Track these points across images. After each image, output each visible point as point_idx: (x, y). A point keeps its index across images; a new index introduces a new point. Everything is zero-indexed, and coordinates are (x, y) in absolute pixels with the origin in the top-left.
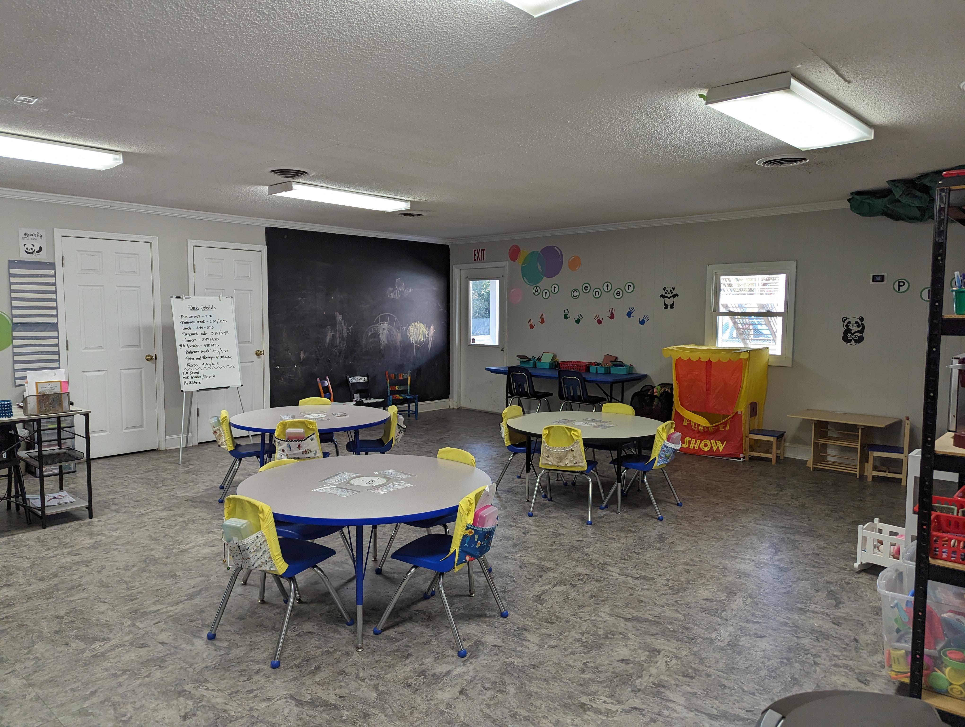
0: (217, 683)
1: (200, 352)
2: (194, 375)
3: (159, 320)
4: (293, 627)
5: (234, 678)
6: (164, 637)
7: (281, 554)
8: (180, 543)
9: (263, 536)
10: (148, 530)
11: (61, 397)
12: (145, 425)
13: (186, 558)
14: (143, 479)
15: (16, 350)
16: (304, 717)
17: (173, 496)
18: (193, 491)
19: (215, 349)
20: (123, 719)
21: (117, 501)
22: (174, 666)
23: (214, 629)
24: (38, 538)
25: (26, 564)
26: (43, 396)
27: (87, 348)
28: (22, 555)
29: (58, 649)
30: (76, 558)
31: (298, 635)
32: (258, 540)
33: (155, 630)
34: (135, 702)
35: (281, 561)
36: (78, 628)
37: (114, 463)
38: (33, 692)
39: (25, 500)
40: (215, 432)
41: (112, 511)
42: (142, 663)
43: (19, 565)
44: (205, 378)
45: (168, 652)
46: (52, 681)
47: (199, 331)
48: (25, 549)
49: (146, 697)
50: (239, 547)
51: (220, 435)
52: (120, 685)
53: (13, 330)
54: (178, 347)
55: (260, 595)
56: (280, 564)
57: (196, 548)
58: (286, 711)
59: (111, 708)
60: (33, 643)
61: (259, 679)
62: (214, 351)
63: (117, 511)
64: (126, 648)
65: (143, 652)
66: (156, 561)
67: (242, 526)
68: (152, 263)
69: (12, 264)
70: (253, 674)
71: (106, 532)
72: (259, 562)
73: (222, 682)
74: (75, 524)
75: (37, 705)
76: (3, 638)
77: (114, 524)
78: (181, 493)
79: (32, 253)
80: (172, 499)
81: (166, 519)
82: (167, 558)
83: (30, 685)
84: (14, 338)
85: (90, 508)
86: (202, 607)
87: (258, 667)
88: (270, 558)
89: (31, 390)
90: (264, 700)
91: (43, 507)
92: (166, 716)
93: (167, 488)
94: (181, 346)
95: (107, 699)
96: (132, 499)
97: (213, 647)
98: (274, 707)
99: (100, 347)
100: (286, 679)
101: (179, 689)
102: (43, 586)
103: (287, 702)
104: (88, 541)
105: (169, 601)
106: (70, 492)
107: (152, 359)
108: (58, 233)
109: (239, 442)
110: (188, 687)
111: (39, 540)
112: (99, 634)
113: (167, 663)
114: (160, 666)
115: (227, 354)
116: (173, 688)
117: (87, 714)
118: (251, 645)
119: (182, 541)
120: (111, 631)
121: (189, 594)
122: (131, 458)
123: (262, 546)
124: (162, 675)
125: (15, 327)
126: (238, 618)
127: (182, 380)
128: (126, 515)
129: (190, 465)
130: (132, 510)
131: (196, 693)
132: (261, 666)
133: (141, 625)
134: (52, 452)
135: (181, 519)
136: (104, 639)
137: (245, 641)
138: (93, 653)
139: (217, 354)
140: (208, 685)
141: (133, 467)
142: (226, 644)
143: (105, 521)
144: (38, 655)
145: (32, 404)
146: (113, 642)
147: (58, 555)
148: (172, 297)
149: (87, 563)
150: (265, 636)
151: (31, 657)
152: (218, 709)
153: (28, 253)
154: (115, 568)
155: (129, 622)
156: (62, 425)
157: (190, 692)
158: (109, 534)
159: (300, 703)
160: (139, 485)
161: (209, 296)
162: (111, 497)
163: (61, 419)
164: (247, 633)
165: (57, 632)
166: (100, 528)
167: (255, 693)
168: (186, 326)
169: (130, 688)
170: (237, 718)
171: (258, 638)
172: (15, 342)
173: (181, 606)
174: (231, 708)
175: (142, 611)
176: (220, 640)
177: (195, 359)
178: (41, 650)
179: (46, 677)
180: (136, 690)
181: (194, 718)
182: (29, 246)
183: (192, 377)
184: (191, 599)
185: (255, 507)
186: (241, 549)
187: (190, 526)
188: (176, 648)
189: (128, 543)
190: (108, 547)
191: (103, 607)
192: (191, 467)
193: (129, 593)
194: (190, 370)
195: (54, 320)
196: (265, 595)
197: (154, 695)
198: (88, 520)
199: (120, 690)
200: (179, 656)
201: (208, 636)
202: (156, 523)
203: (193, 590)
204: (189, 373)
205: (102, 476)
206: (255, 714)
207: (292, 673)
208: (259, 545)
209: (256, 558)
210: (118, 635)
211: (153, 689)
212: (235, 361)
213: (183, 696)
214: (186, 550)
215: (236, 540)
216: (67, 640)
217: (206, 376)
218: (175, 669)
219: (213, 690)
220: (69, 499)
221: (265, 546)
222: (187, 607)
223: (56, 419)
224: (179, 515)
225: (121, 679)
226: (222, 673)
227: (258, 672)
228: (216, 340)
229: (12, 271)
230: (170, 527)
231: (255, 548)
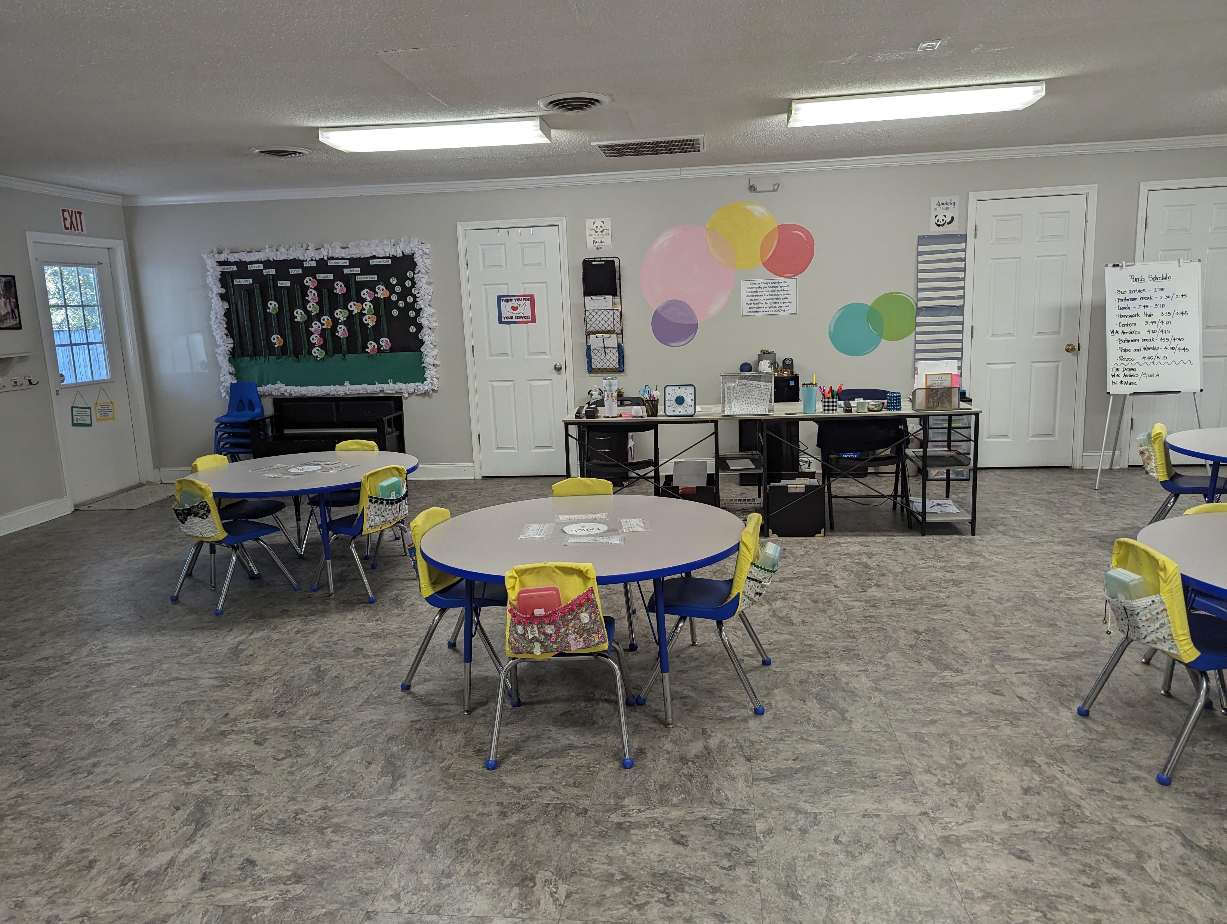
0: (1077, 769)
1: (1140, 340)
2: (1127, 373)
3: (1088, 298)
4: (1207, 742)
5: (1100, 773)
6: (1024, 691)
7: (1189, 634)
8: (1071, 588)
9: (1162, 602)
10: (1035, 563)
11: (951, 393)
12: (1057, 434)
13: (1075, 608)
14: (1043, 500)
15: (919, 337)
16: (1189, 863)
17: (1076, 528)
18: (1105, 527)
19: (1164, 336)
20: (958, 762)
21: (1007, 522)
22: (1027, 729)
23: (1088, 704)
24: (916, 545)
25: (898, 569)
26: (932, 390)
27: (994, 335)
28: (896, 558)
29: (909, 664)
30: (948, 575)
31: (1212, 756)
32: (1154, 606)
33: (1015, 680)
34: (974, 750)
35: (1187, 644)
36: (934, 650)
37: (1014, 476)
38: (878, 697)
39: (908, 502)
40: (1142, 453)
41: (998, 531)
42: (992, 711)
43: (892, 568)
44: (1144, 378)
45: (1025, 710)
46: (897, 693)
47: (1141, 312)
48: (900, 553)
49: (988, 750)
50: (1125, 609)
51: (1149, 458)
52: (962, 725)
53: (917, 315)
54: (1109, 333)
55: (1164, 684)
56: (1186, 648)
57: (1091, 600)
58: (1164, 845)
59: (948, 745)
60: (888, 650)
61: (1136, 788)
62: (1162, 339)
63: (1003, 533)
64: (978, 688)
65: (996, 699)
66: (1036, 602)
67: (1132, 581)
68: (1086, 221)
69: (922, 240)
70: (1129, 779)
71: (986, 555)
72: (1153, 636)
73: (1084, 771)
74: (955, 537)
75: (880, 712)
76: (863, 636)
77: (997, 547)
78: (1088, 527)
79: (943, 225)
80: (1075, 532)
81: (1060, 555)
82: (1050, 601)
83: (877, 690)
84: (918, 324)
85: (973, 522)
86: (1080, 673)
87: (1137, 773)
88: (1171, 635)
89: (920, 383)
90: (1135, 817)
91: (924, 513)
92: (1004, 780)
93: (1071, 517)
94: (1112, 332)
95: (945, 734)
96: (1024, 522)
97: (1083, 726)
98: (1148, 832)
99: (1010, 335)
100: (1176, 805)
101: (1028, 756)
102: (909, 595)
103: (1168, 833)
104: (965, 560)
105: (1040, 653)
106: (955, 502)
107: (1073, 349)
108: (973, 197)
109: (1179, 471)
110: (1040, 760)
111: (916, 547)
112: (953, 663)
113: (1020, 723)
114: (1011, 723)
115: (1181, 345)
116: (1021, 753)
117: (922, 741)
118: (1136, 743)
119: (1074, 586)
120: (966, 663)
121: (1067, 653)
122: (1036, 473)
123: (1159, 616)
124: (1011, 733)
125: (920, 311)
126: (1126, 703)
127: (1110, 379)
128: (1012, 539)
129: (1109, 492)
130: (1022, 535)
131: (1047, 770)
132: (1143, 774)
133: (1001, 670)
134: (940, 453)
135: (1080, 560)
136: (957, 671)
137: (1128, 735)
138: (942, 681)
139: (1166, 344)
140: (1065, 767)
141: (1035, 484)
142: (1101, 729)
143: (988, 542)
144: (890, 663)
145: (921, 397)
146: (966, 677)
147: (930, 567)
148: (1107, 265)
149: (958, 583)
150: (1158, 738)
151: (884, 663)
152: (1069, 800)
153: (939, 225)
154: (986, 597)
155: (988, 661)
156: (953, 425)
157: (1040, 766)
158: (990, 558)
159: (1188, 843)
160: (1037, 507)
161: (1165, 260)
162: (1001, 515)
163: (953, 417)
164: (1133, 726)
165: (912, 646)
166: (980, 548)
167: (1125, 803)
168: (1124, 304)
169: (972, 732)
170: (1091, 822)
171: (1148, 738)
172: (919, 329)
173: (1053, 663)
174: (1087, 806)
175: (1006, 654)
176: (1094, 721)
177: (1132, 350)
178: (894, 660)
179: (892, 688)
180: (979, 737)
181: (1038, 797)
182: (940, 217)
183: (1125, 376)
184: (1068, 660)
185: (1153, 560)
186: (1128, 613)
187: (1090, 571)
188: (1036, 709)
189: (1008, 572)
190: (984, 571)
191: (964, 636)
192: (1110, 495)
193: (996, 629)
194: (1123, 366)
195: (959, 302)
196: (1172, 686)
197: (996, 751)
198: (970, 537)
199: (962, 731)
200: (1037, 720)
201: (1078, 710)
202: (1047, 557)
203: (1073, 649)
204: (1121, 370)
205: (996, 490)
206: (1119, 828)
207: (1187, 802)
208: (1154, 613)
209: (1149, 630)
210: (973, 671)
211: (997, 744)
212: (1195, 354)
213: (1030, 767)
214: (1077, 599)
215: (1122, 598)
216: (920, 658)
217: (1145, 374)
218: (1029, 733)
219: (1069, 775)
220: (953, 509)
221: (1163, 617)
222: (1061, 668)
223: (947, 418)
224: (1078, 554)
225: (965, 719)
226: (1087, 761)
227: (1135, 779)
228: (1167, 323)
229: (921, 249)
230: (1063, 565)
231: (1149, 616)
